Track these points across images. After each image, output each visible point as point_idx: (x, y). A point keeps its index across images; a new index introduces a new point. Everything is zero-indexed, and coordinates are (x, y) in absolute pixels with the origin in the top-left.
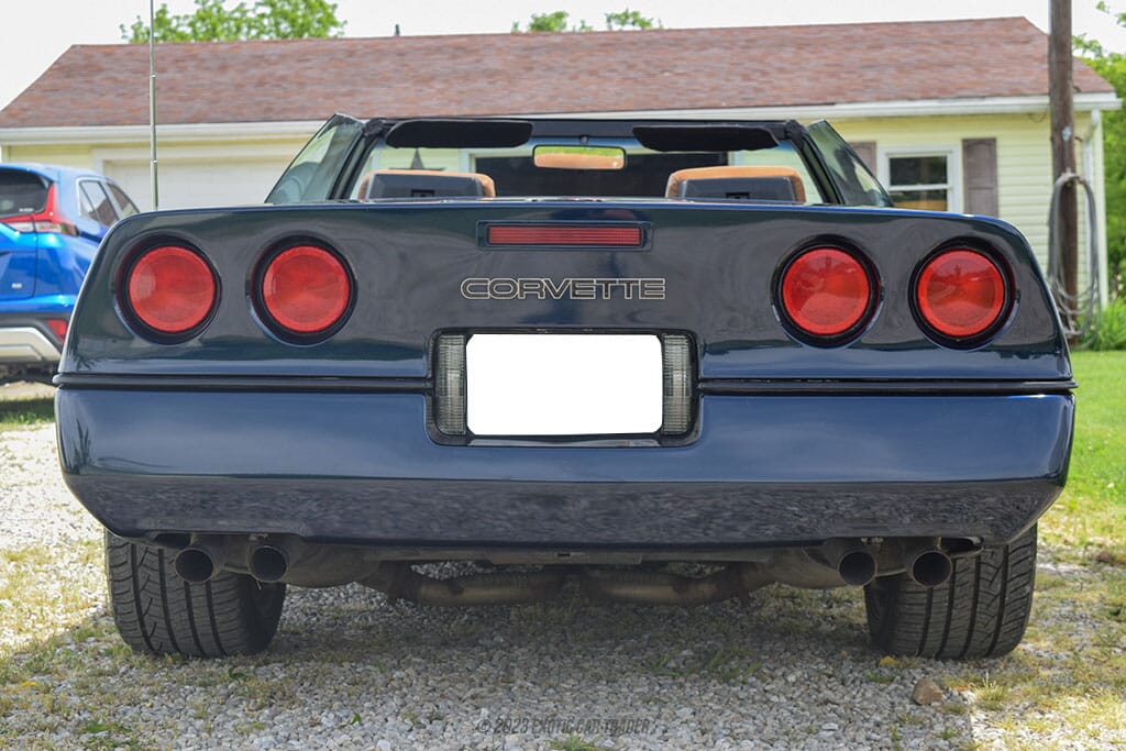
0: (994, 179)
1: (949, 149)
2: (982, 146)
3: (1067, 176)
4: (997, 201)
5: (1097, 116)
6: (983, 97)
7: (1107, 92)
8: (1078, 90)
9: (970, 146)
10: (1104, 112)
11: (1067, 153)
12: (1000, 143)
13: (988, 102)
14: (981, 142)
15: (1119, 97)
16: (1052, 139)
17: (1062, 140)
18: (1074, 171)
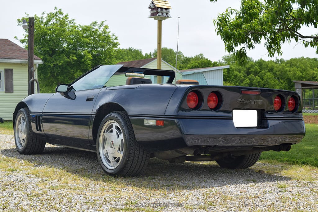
0: (12, 79)
1: (1, 71)
2: (9, 71)
3: (32, 79)
4: (13, 84)
5: (37, 65)
6: (11, 59)
7: (40, 60)
8: (35, 59)
9: (6, 71)
10: (39, 64)
11: (32, 74)
12: (14, 70)
13: (12, 60)
14: (9, 70)
15: (42, 61)
16: (28, 70)
17: (31, 70)
18: (34, 78)
